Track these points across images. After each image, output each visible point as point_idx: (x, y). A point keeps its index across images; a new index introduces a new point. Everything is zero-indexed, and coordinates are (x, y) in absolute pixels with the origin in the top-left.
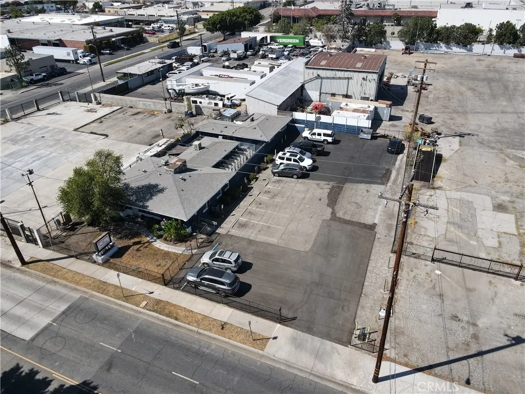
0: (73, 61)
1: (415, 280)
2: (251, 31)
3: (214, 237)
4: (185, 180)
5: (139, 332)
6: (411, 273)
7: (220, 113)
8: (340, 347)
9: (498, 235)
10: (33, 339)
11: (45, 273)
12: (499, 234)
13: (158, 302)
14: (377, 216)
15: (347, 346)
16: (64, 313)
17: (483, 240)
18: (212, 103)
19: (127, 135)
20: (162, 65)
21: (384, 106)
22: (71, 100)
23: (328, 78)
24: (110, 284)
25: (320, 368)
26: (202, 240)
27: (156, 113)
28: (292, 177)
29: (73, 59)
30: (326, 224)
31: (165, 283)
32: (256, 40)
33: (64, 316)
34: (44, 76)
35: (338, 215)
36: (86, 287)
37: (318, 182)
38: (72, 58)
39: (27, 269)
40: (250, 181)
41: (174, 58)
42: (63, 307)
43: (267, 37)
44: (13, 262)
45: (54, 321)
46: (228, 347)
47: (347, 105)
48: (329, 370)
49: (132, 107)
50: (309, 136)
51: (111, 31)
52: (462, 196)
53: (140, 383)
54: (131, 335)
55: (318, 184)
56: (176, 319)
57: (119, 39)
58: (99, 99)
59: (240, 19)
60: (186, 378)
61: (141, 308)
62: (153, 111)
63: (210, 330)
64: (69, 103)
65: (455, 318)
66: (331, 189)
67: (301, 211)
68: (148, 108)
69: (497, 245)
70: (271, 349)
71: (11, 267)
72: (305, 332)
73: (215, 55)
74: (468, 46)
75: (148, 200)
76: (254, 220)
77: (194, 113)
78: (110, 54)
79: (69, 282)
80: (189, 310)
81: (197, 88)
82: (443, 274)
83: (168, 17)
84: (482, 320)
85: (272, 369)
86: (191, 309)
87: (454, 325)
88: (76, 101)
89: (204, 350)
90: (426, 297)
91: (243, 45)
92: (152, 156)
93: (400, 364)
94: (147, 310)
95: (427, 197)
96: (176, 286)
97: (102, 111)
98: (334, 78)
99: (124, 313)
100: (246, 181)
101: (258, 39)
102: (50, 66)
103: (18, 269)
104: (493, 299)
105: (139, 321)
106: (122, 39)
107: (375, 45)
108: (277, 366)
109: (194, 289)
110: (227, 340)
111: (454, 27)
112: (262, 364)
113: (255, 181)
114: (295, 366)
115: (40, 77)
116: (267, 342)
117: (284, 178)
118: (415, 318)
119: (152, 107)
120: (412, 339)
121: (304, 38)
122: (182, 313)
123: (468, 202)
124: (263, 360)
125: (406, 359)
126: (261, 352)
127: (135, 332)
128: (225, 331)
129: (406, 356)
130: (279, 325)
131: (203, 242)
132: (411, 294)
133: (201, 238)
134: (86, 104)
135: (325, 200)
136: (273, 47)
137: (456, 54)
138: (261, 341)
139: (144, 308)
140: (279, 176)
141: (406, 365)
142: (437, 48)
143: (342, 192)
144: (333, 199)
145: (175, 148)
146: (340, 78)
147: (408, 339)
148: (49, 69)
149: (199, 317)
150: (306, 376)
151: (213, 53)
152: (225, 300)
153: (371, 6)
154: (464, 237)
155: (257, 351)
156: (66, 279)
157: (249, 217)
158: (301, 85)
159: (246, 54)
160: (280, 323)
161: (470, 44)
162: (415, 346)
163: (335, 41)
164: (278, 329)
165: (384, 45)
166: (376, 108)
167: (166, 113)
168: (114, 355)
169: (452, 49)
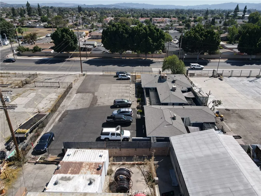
14: (75, 96)
35: (92, 94)
66: (96, 103)
135: (98, 98)
143: (90, 103)
144: (95, 99)
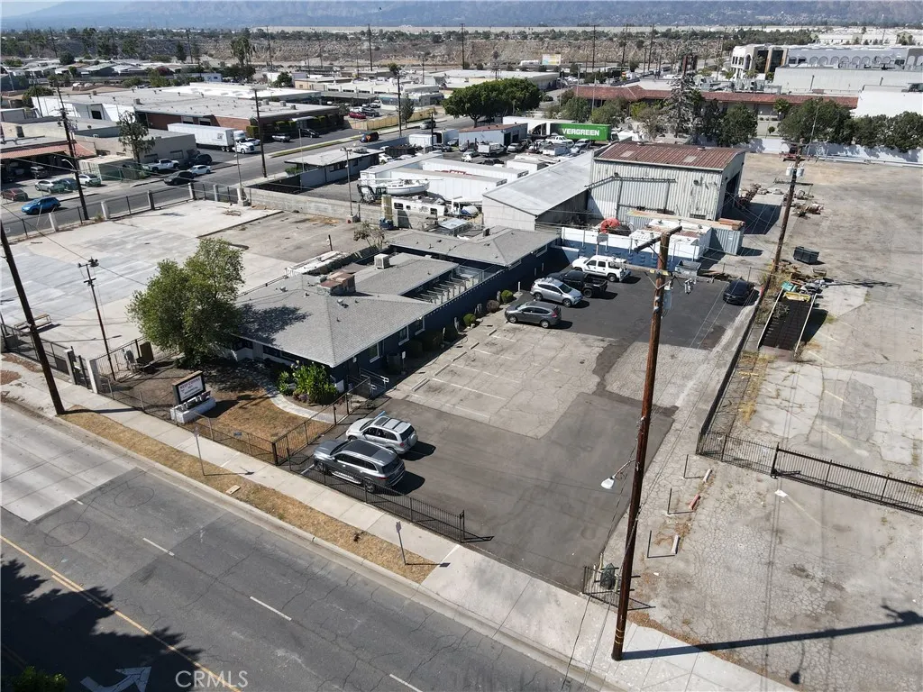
0: (225, 147)
1: (732, 503)
2: (520, 116)
3: (379, 401)
4: (346, 306)
5: (212, 530)
6: (727, 490)
7: (436, 223)
8: (562, 594)
9: (914, 445)
10: (38, 521)
11: (89, 430)
12: (917, 442)
13: (259, 489)
14: (682, 396)
15: (577, 594)
16: (100, 489)
17: (882, 449)
18: (426, 208)
19: (279, 249)
20: (360, 155)
21: (730, 228)
22: (206, 198)
23: (633, 179)
24: (186, 455)
25: (517, 623)
26: (358, 405)
27: (334, 221)
28: (540, 325)
29: (226, 144)
30: (584, 400)
31: (276, 461)
32: (527, 129)
33: (99, 493)
34: (175, 165)
35: (609, 388)
36: (147, 455)
37: (584, 336)
38: (224, 143)
39: (63, 422)
40: (463, 325)
41: (384, 148)
42: (103, 480)
43: (545, 124)
44: (46, 410)
45: (79, 499)
46: (358, 571)
47: (660, 222)
48: (534, 628)
49: (298, 212)
50: (584, 267)
51: (294, 108)
52: (853, 377)
53: (191, 606)
54: (199, 532)
55: (583, 339)
56: (281, 518)
57: (303, 121)
58: (248, 197)
59: (504, 97)
60: (272, 609)
61: (227, 494)
62: (330, 219)
63: (335, 541)
64: (202, 202)
65: (800, 571)
66: (607, 348)
67: (543, 376)
68: (323, 214)
69: (908, 459)
70: (435, 583)
71: (40, 417)
72: (504, 563)
73: (454, 148)
74: (910, 152)
75: (277, 331)
76: (456, 383)
77: (396, 224)
78: (286, 141)
79: (123, 445)
80: (307, 506)
81: (408, 186)
82: (790, 498)
83: (390, 94)
84: (853, 581)
85: (427, 613)
86: (312, 506)
87: (797, 583)
88: (214, 200)
89: (316, 570)
90: (748, 531)
91: (502, 135)
92: (305, 273)
93: (673, 634)
94: (237, 498)
95: (784, 374)
96: (295, 467)
97: (249, 215)
98: (643, 180)
99: (197, 500)
100: (456, 324)
101: (531, 127)
102: (187, 151)
103: (50, 421)
104: (883, 549)
105: (219, 515)
106: (308, 120)
107: (734, 144)
108: (439, 610)
109: (324, 474)
110: (360, 559)
111: (883, 118)
112: (412, 604)
113: (475, 327)
114: (470, 614)
115: (169, 165)
116: (430, 570)
117: (525, 326)
118: (719, 564)
119: (330, 213)
120: (705, 597)
121: (610, 129)
122: (292, 510)
123: (865, 387)
124: (415, 599)
125: (686, 629)
126: (415, 585)
127: (207, 529)
128: (361, 545)
129: (686, 622)
130: (458, 546)
131: (359, 408)
132: (720, 522)
133: (358, 402)
134: (227, 205)
135: (592, 362)
136: (553, 141)
137: (885, 165)
138: (419, 567)
139: (232, 495)
140: (517, 322)
141: (685, 638)
142: (849, 154)
143: (625, 354)
144: (606, 363)
145: (346, 267)
146: (654, 180)
147: (698, 596)
148: (186, 155)
149: (322, 518)
150: (490, 634)
151: (452, 145)
152: (373, 498)
153: (738, 88)
154: (845, 442)
155: (408, 582)
156: (118, 440)
157: (449, 377)
158: (585, 189)
159: (505, 149)
160: (461, 543)
161: (915, 148)
162: (708, 608)
163: (664, 136)
164: (455, 552)
165: (752, 145)
166: (713, 231)
167: (349, 222)
168: (161, 560)
169: (878, 156)
